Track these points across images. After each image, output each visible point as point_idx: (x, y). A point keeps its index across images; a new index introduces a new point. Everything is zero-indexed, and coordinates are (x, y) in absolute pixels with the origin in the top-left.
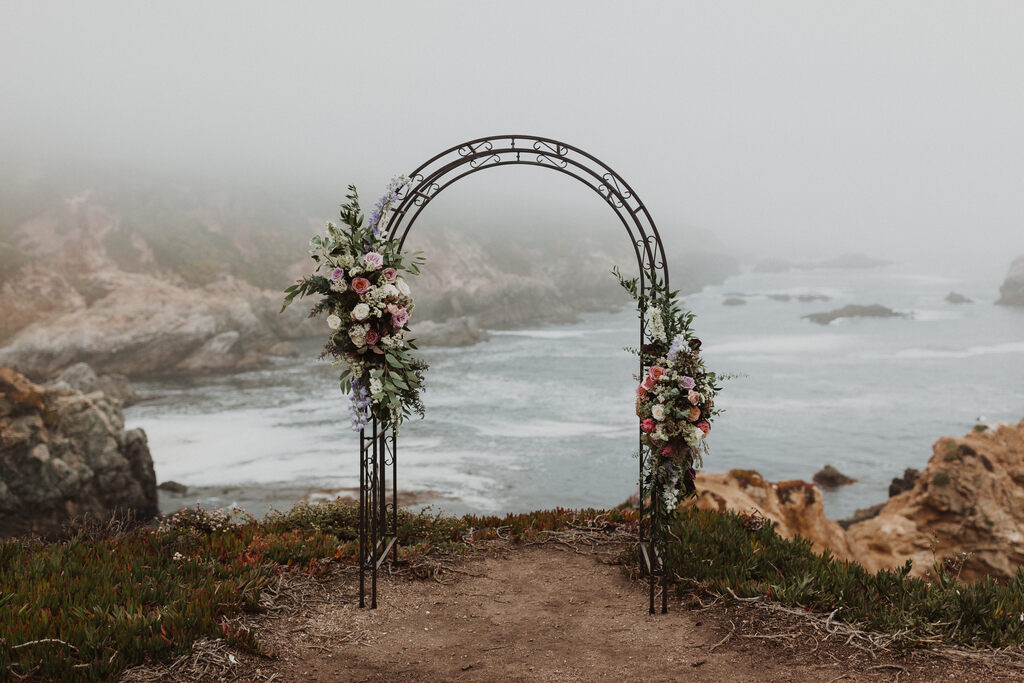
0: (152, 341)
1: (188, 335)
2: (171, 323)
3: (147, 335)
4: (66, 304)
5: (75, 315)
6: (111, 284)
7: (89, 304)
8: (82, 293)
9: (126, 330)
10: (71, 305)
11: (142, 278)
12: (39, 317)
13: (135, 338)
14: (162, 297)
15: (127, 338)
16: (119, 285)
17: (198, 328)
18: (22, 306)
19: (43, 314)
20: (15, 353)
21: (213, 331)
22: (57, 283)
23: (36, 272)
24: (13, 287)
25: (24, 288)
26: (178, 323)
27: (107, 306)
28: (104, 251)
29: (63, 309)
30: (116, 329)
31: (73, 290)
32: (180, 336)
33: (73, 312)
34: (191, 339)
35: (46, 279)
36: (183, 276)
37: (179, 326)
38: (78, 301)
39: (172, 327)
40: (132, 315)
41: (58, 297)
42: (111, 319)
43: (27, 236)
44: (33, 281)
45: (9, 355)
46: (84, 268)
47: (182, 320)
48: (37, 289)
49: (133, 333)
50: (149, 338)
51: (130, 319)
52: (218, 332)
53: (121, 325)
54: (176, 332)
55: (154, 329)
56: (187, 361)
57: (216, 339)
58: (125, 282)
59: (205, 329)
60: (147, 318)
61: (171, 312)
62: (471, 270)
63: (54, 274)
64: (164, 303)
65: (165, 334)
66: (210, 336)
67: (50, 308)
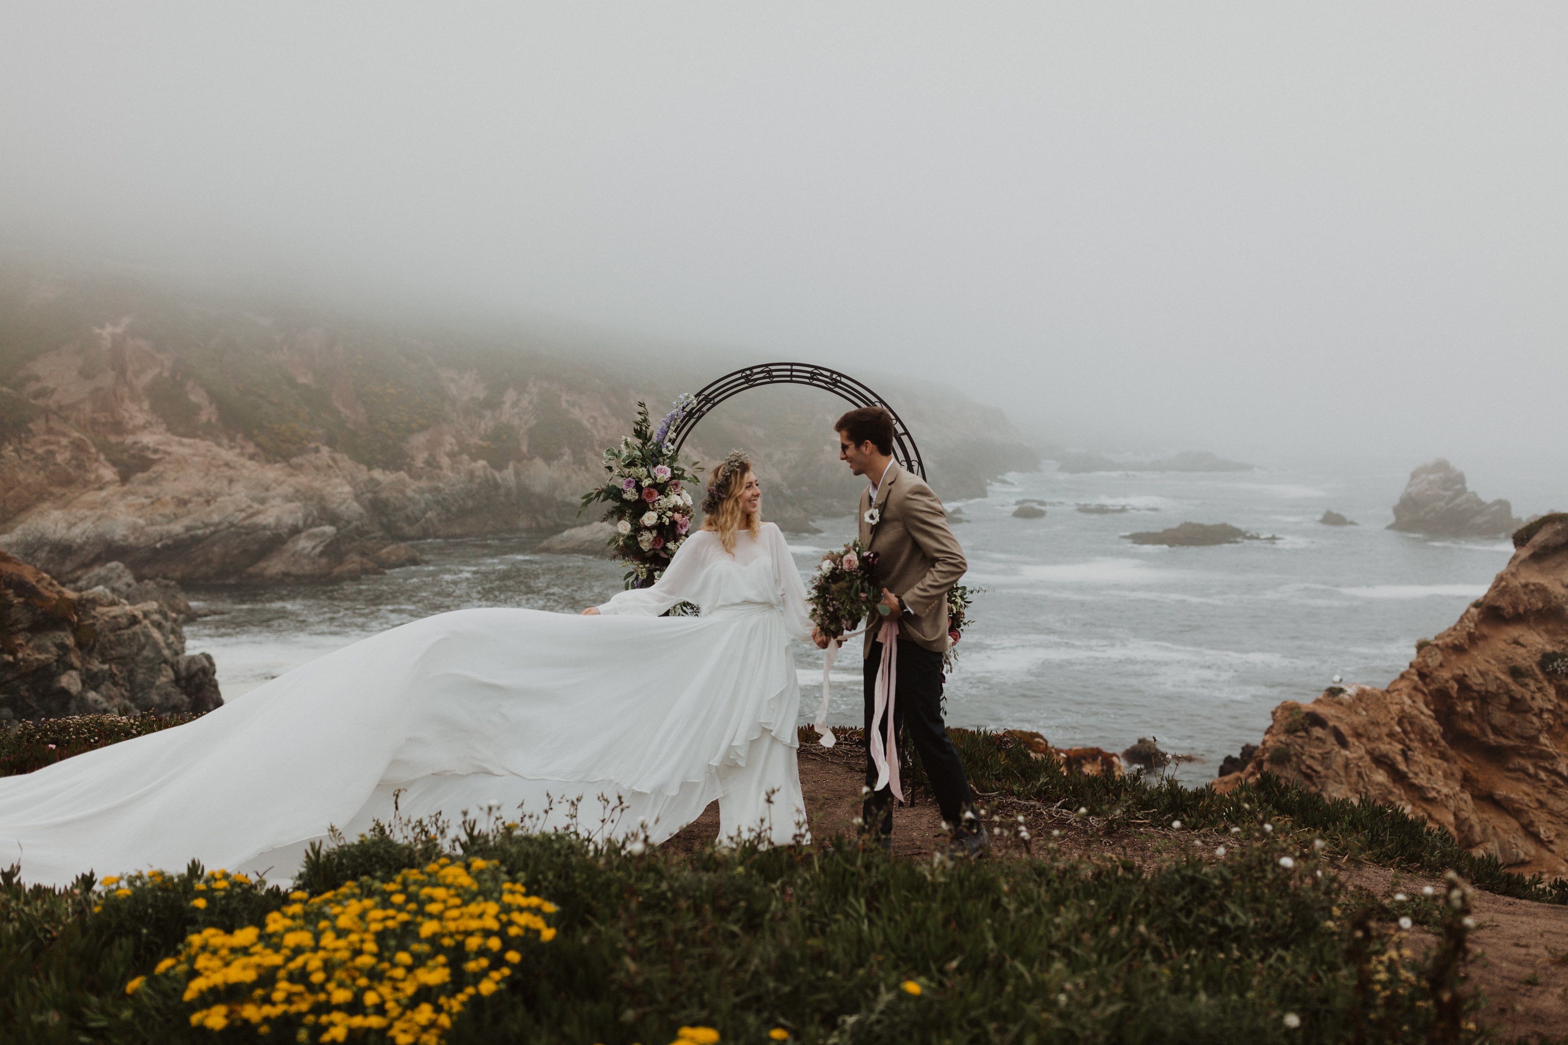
0: (213, 533)
1: (265, 528)
2: (242, 510)
3: (207, 526)
4: (92, 477)
5: (104, 494)
6: (156, 451)
7: (124, 479)
8: (114, 463)
9: (176, 517)
10: (99, 479)
11: (201, 445)
12: (51, 494)
13: (188, 529)
14: (228, 472)
15: (177, 528)
16: (169, 454)
17: (278, 519)
18: (29, 477)
19: (57, 490)
20: (17, 544)
21: (301, 524)
22: (78, 446)
23: (50, 431)
24: (16, 451)
25: (32, 451)
26: (251, 511)
27: (149, 482)
28: (146, 405)
29: (86, 484)
30: (163, 516)
31: (102, 457)
32: (254, 529)
33: (101, 489)
34: (268, 533)
35: (64, 441)
36: (258, 445)
37: (251, 516)
38: (108, 473)
39: (242, 515)
40: (186, 497)
41: (81, 466)
42: (156, 500)
43: (37, 379)
44: (45, 443)
45: (11, 544)
46: (118, 427)
47: (256, 506)
48: (51, 453)
49: (187, 521)
50: (212, 529)
51: (182, 503)
52: (307, 526)
53: (170, 510)
54: (247, 522)
55: (216, 518)
56: (263, 564)
57: (304, 535)
58: (175, 449)
59: (289, 520)
60: (208, 502)
61: (240, 494)
63: (76, 434)
64: (231, 481)
65: (232, 525)
66: (295, 531)
67: (69, 482)
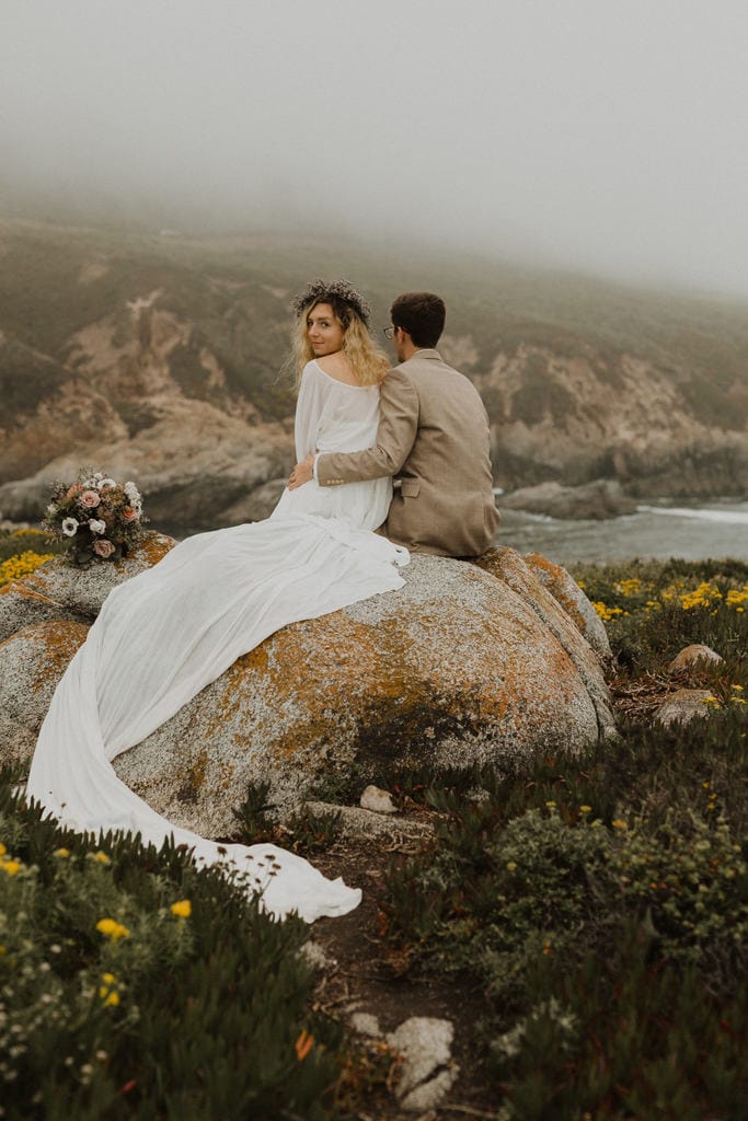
0: (192, 484)
1: (234, 479)
2: (217, 464)
3: (187, 476)
4: (107, 433)
5: (115, 447)
6: (161, 411)
7: (132, 434)
8: (126, 421)
9: (164, 468)
10: (112, 434)
11: (200, 405)
12: (76, 446)
13: (173, 478)
14: (218, 430)
15: (164, 478)
16: (170, 413)
17: (247, 472)
18: (58, 432)
19: (80, 444)
20: (37, 488)
21: (265, 476)
22: (98, 406)
23: (77, 393)
24: (49, 409)
25: (61, 410)
26: (224, 465)
27: (151, 438)
28: (166, 370)
29: (102, 439)
30: (153, 467)
31: (117, 416)
32: (226, 480)
33: (114, 442)
34: (237, 484)
35: (88, 402)
36: (256, 406)
37: (224, 469)
38: (120, 429)
39: (217, 468)
40: (173, 450)
41: (99, 423)
42: (149, 454)
43: (80, 347)
44: (73, 403)
45: (31, 489)
46: (140, 390)
47: (230, 460)
48: (77, 412)
49: (172, 472)
50: (191, 480)
51: (169, 456)
52: (270, 478)
53: (157, 462)
54: (222, 474)
55: (195, 470)
56: (230, 511)
57: (267, 485)
58: (178, 410)
59: (255, 473)
60: (190, 456)
61: (221, 451)
62: (652, 418)
63: (97, 396)
64: (220, 438)
65: (208, 476)
66: (260, 483)
67: (89, 437)
